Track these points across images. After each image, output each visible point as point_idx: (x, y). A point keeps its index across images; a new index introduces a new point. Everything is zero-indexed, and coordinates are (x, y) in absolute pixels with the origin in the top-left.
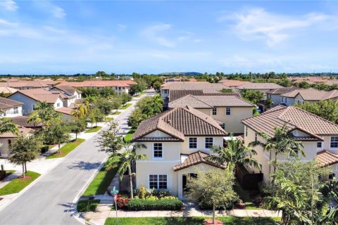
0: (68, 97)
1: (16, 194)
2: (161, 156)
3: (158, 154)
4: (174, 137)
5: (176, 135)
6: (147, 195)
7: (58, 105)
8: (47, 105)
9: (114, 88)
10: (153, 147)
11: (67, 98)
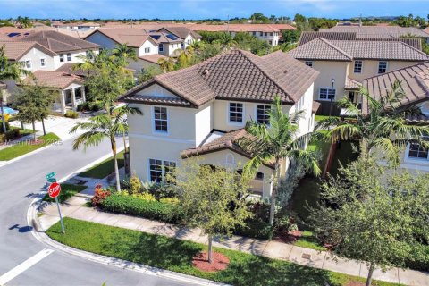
0: (170, 41)
1: (5, 162)
2: (165, 129)
3: (161, 126)
4: (182, 98)
5: (186, 96)
6: (142, 190)
7: (147, 50)
8: (127, 49)
9: (258, 34)
10: (153, 113)
11: (168, 43)
